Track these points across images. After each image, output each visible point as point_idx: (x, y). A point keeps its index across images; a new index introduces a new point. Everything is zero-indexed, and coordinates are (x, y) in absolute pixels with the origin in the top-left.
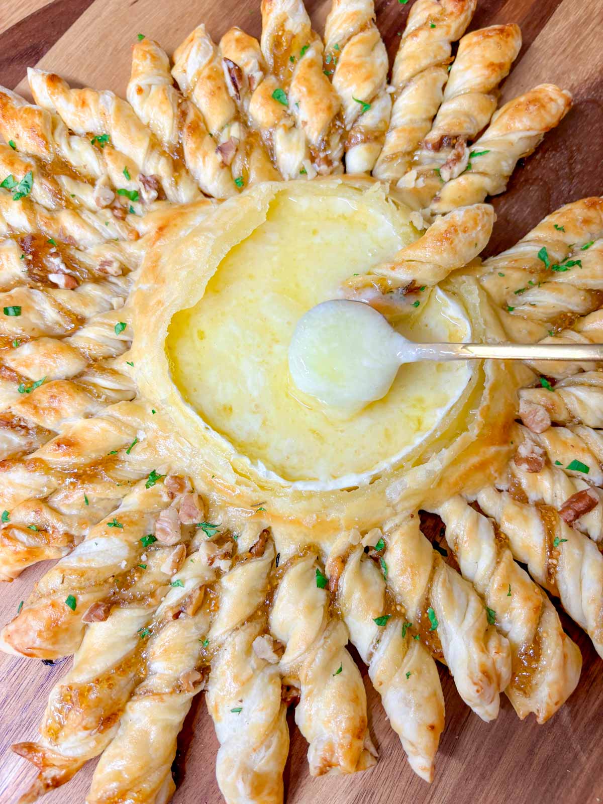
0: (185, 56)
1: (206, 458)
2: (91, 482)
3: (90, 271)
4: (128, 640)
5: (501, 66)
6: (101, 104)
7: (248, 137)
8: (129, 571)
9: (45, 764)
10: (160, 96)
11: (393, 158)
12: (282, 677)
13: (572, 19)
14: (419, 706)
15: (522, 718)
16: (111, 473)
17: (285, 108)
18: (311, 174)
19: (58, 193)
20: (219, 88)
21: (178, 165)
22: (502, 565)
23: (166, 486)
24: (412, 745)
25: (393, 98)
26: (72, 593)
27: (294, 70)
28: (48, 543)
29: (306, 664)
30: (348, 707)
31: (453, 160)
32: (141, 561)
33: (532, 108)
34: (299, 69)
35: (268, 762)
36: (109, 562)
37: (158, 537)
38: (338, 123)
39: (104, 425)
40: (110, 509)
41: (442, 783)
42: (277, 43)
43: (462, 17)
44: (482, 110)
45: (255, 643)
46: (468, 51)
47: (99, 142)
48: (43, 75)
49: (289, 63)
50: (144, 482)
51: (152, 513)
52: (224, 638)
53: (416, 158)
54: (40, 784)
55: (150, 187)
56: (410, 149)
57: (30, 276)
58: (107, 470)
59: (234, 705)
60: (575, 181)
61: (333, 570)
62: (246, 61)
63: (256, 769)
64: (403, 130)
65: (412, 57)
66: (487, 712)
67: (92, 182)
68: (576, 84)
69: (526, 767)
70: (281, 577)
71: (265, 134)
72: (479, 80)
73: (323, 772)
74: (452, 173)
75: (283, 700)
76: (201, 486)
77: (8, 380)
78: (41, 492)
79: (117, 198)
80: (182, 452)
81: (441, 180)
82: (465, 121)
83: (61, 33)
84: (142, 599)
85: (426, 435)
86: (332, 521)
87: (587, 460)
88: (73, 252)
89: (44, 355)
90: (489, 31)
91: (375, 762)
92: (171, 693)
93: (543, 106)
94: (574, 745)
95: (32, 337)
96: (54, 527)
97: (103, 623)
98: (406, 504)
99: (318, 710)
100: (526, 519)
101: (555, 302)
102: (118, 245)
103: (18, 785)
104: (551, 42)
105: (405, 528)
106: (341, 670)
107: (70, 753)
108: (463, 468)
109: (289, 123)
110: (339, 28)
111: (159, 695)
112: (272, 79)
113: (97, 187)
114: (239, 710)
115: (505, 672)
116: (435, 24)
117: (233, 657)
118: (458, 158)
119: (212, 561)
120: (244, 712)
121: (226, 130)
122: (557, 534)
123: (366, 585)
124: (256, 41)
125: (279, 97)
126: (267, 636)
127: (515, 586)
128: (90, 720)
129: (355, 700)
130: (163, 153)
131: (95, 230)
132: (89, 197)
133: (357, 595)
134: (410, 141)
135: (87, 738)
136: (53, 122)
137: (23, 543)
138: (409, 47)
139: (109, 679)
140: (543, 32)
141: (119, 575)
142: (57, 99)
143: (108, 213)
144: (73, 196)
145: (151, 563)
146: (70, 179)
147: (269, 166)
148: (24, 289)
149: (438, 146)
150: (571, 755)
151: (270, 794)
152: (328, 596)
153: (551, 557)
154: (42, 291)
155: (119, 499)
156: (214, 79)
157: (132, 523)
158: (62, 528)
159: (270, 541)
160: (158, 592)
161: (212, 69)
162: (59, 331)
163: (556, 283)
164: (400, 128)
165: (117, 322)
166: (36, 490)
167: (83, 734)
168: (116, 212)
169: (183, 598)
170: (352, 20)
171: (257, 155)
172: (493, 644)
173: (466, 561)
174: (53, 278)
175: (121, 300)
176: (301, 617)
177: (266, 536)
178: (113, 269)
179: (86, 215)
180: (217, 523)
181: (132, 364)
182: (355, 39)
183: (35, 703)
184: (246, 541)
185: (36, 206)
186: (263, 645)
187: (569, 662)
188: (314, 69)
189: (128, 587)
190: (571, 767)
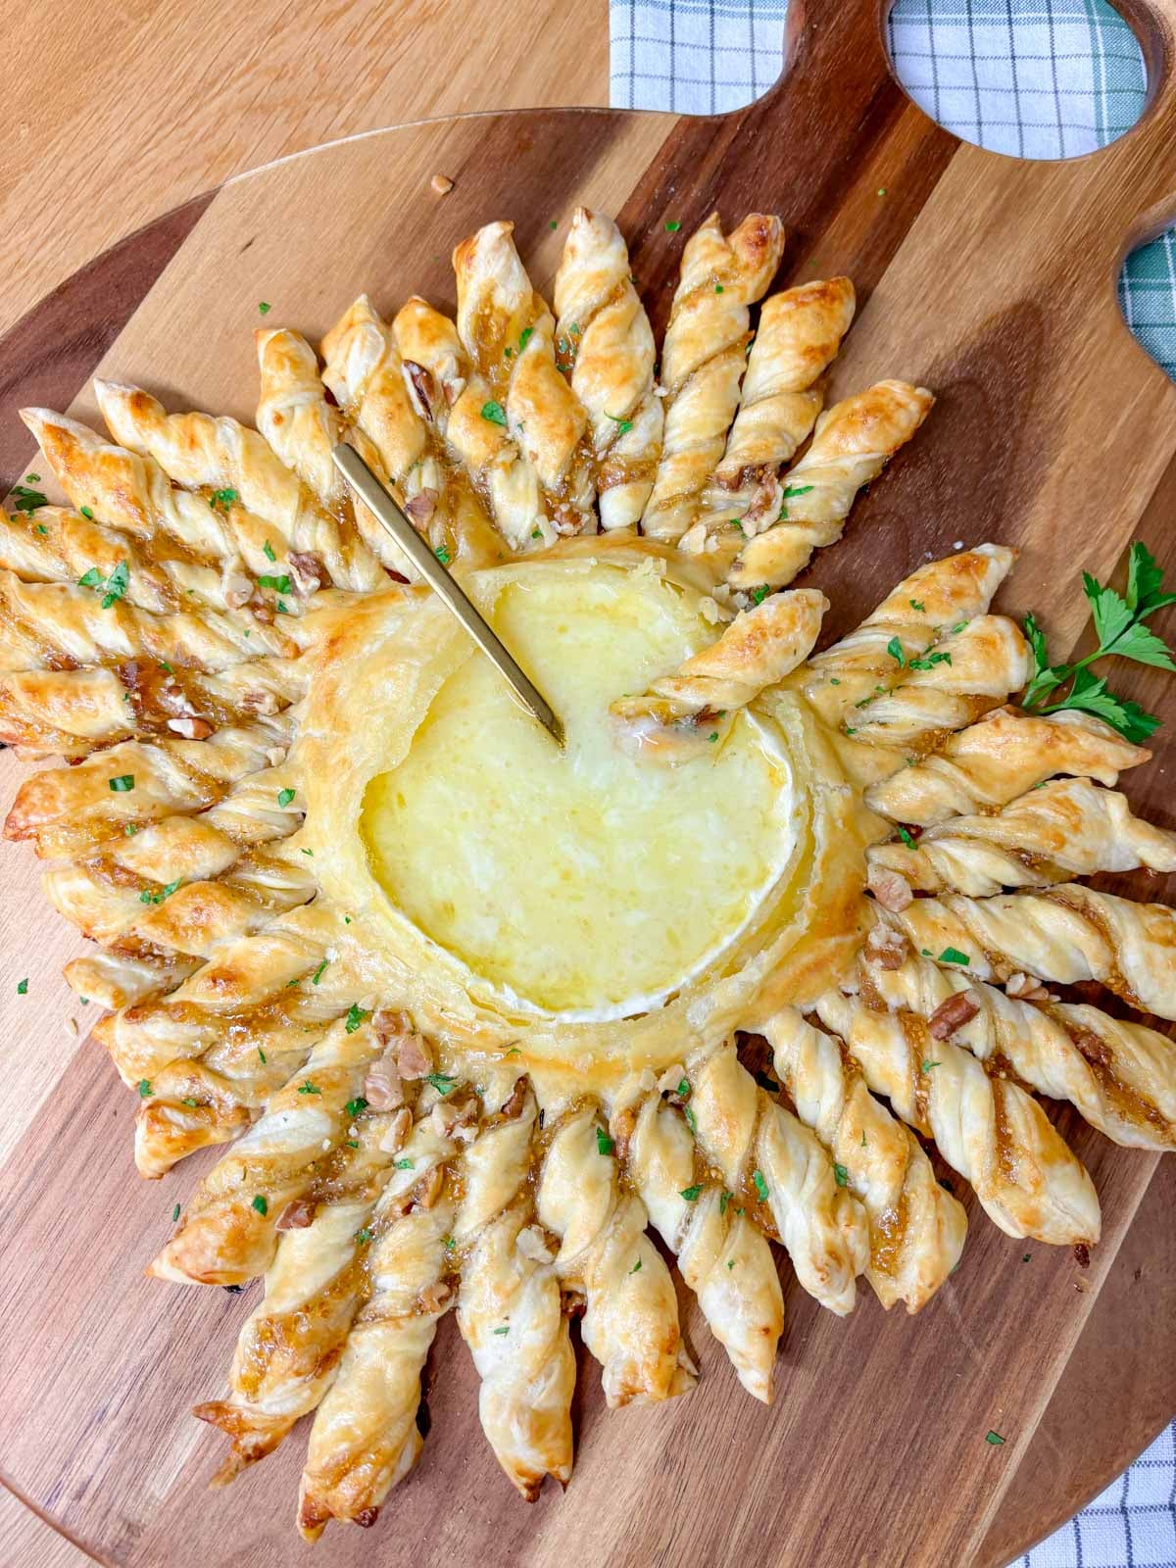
0: (341, 354)
1: (429, 984)
2: (266, 1030)
3: (228, 708)
4: (341, 1249)
5: (824, 350)
6: (221, 444)
7: (450, 482)
8: (334, 1153)
9: (241, 1428)
10: (311, 427)
11: (669, 503)
12: (560, 1281)
13: (936, 241)
14: (747, 1305)
15: (887, 1308)
16: (294, 1014)
17: (502, 431)
18: (549, 540)
19: (167, 590)
20: (400, 406)
21: (346, 531)
22: (853, 1103)
23: (376, 1027)
24: (742, 1355)
25: (666, 404)
26: (260, 1192)
27: (512, 368)
28: (214, 1123)
29: (591, 1261)
30: (652, 1314)
31: (760, 506)
32: (349, 1136)
33: (871, 421)
34: (520, 370)
35: (549, 1395)
36: (307, 1143)
37: (370, 1101)
38: (585, 452)
39: (277, 945)
40: (296, 1065)
41: (787, 1404)
42: (482, 328)
43: (764, 270)
44: (800, 420)
45: (519, 1239)
46: (773, 327)
47: (222, 501)
48: (123, 395)
49: (504, 359)
50: (343, 1022)
51: (358, 1067)
52: (476, 1234)
53: (705, 502)
54: (236, 1457)
55: (308, 572)
56: (694, 487)
57: (140, 726)
58: (287, 1011)
59: (498, 1323)
60: (945, 513)
61: (621, 1129)
62: (437, 358)
63: (534, 1406)
64: (684, 459)
65: (688, 340)
66: (838, 1304)
67: (215, 564)
68: (942, 355)
69: (901, 1373)
70: (549, 1144)
71: (475, 477)
72: (791, 376)
73: (624, 1402)
74: (759, 525)
75: (564, 1312)
76: (425, 1024)
77: (124, 886)
78: (193, 1048)
79: (257, 589)
80: (394, 976)
81: (744, 535)
82: (774, 444)
83: (134, 304)
84: (357, 1190)
85: (738, 931)
86: (615, 1062)
87: (966, 947)
88: (200, 681)
89: (176, 846)
90: (805, 295)
91: (693, 1383)
92: (410, 1316)
93: (888, 418)
94: (965, 1339)
95: (153, 819)
96: (220, 1100)
97: (304, 1230)
98: (716, 1029)
99: (614, 1320)
100: (884, 1037)
101: (915, 716)
102: (266, 665)
103: (199, 1462)
104: (903, 285)
105: (715, 1063)
106: (639, 1265)
107: (276, 1410)
108: (790, 971)
109: (510, 456)
110: (576, 296)
111: (394, 1320)
112: (478, 383)
113: (226, 577)
114: (506, 1331)
115: (860, 1250)
116: (722, 284)
117: (492, 1260)
118: (767, 502)
119: (451, 1129)
120: (512, 1332)
121: (415, 472)
122: (927, 1054)
123: (666, 1146)
124: (449, 322)
125: (491, 415)
126: (535, 1227)
127: (871, 1132)
128: (304, 1362)
129: (662, 1304)
130: (321, 514)
131: (229, 645)
132: (215, 591)
133: (656, 1160)
134: (695, 475)
135: (300, 1386)
136: (146, 469)
137: (179, 1126)
138: (684, 323)
139: (322, 1304)
140: (892, 268)
141: (322, 1159)
142: (150, 436)
143: (246, 616)
144: (191, 592)
145: (363, 1137)
146: (183, 566)
147: (486, 527)
148: (133, 745)
149: (736, 484)
150: (960, 1354)
151: (554, 1437)
152: (615, 1165)
153: (920, 1087)
154: (160, 746)
155: (307, 1050)
156: (391, 393)
157: (333, 1085)
158: (231, 1101)
159: (529, 1093)
160: (378, 1177)
161: (385, 377)
162: (191, 803)
163: (915, 688)
164: (678, 456)
165: (282, 790)
166: (185, 1046)
167: (294, 1382)
168: (258, 613)
169: (415, 1184)
170: (597, 286)
171: (466, 511)
172: (843, 1214)
173: (803, 1100)
174: (174, 725)
175: (282, 751)
176: (581, 1197)
177: (523, 1085)
178: (266, 706)
179: (214, 622)
180: (451, 1074)
181: (310, 853)
182: (601, 318)
183: (213, 1346)
184: (495, 1097)
185: (137, 612)
186: (530, 1238)
187: (945, 1229)
188: (543, 369)
189: (335, 1176)
190: (962, 1370)
